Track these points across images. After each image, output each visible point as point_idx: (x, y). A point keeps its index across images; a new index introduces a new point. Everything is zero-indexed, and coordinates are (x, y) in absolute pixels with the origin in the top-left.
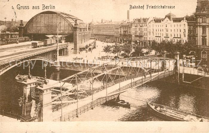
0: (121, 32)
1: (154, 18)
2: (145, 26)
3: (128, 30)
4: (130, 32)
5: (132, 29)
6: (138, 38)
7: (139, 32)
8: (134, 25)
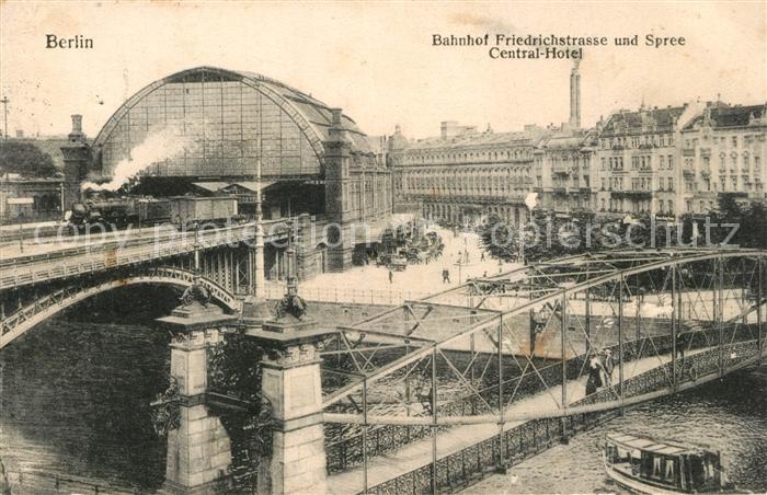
0: (539, 177)
1: (709, 104)
2: (666, 144)
3: (576, 169)
4: (587, 178)
5: (595, 162)
6: (627, 205)
7: (635, 174)
8: (607, 141)
